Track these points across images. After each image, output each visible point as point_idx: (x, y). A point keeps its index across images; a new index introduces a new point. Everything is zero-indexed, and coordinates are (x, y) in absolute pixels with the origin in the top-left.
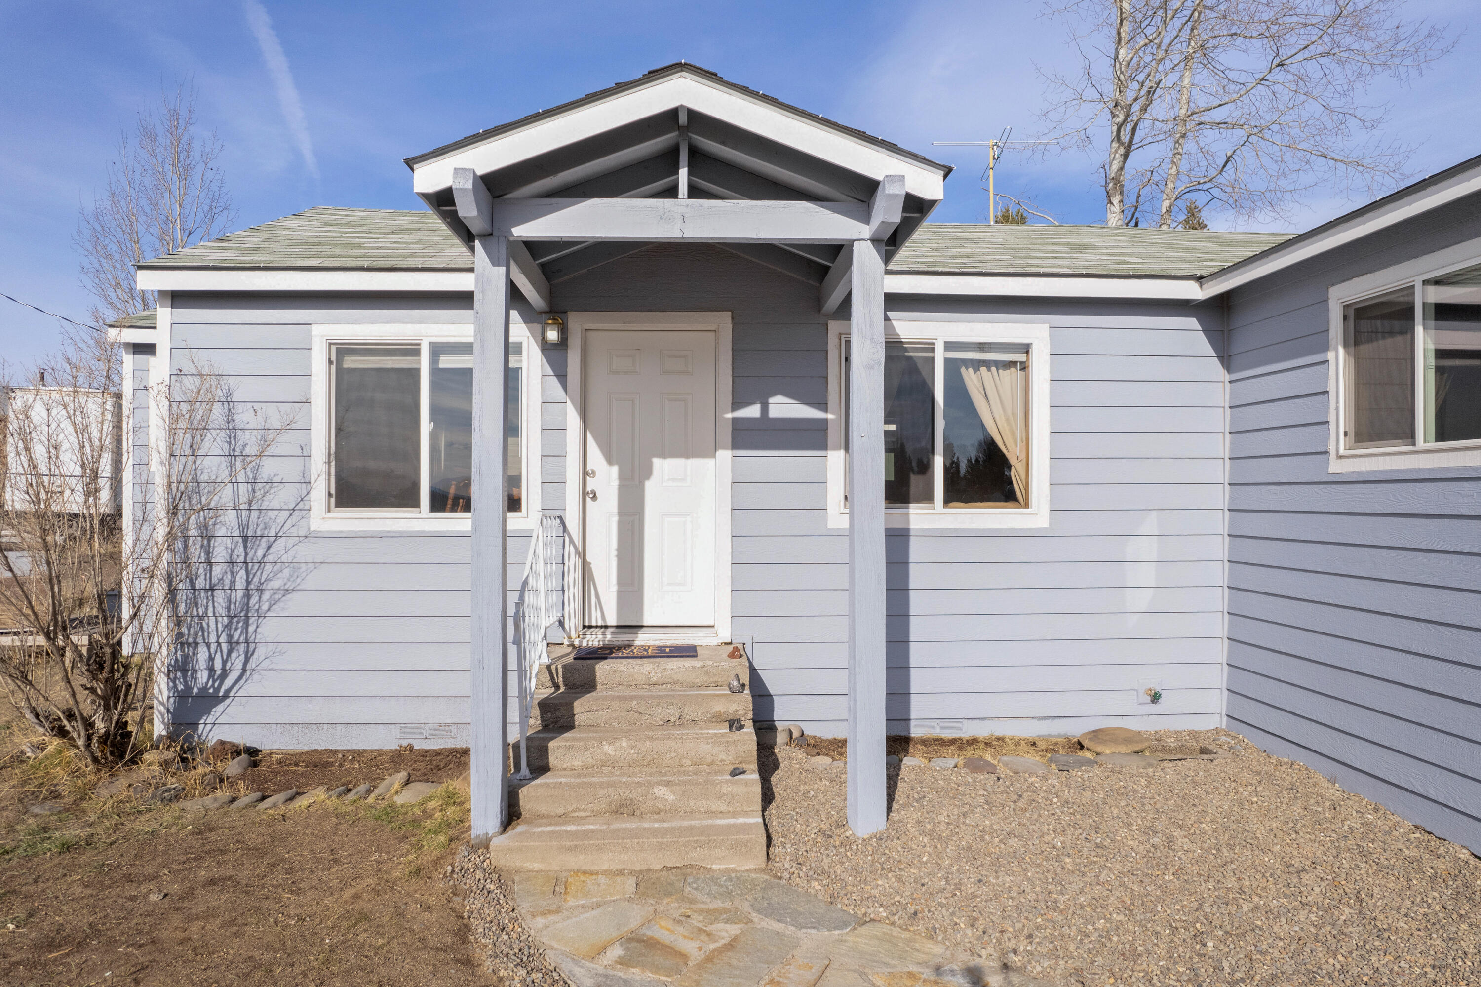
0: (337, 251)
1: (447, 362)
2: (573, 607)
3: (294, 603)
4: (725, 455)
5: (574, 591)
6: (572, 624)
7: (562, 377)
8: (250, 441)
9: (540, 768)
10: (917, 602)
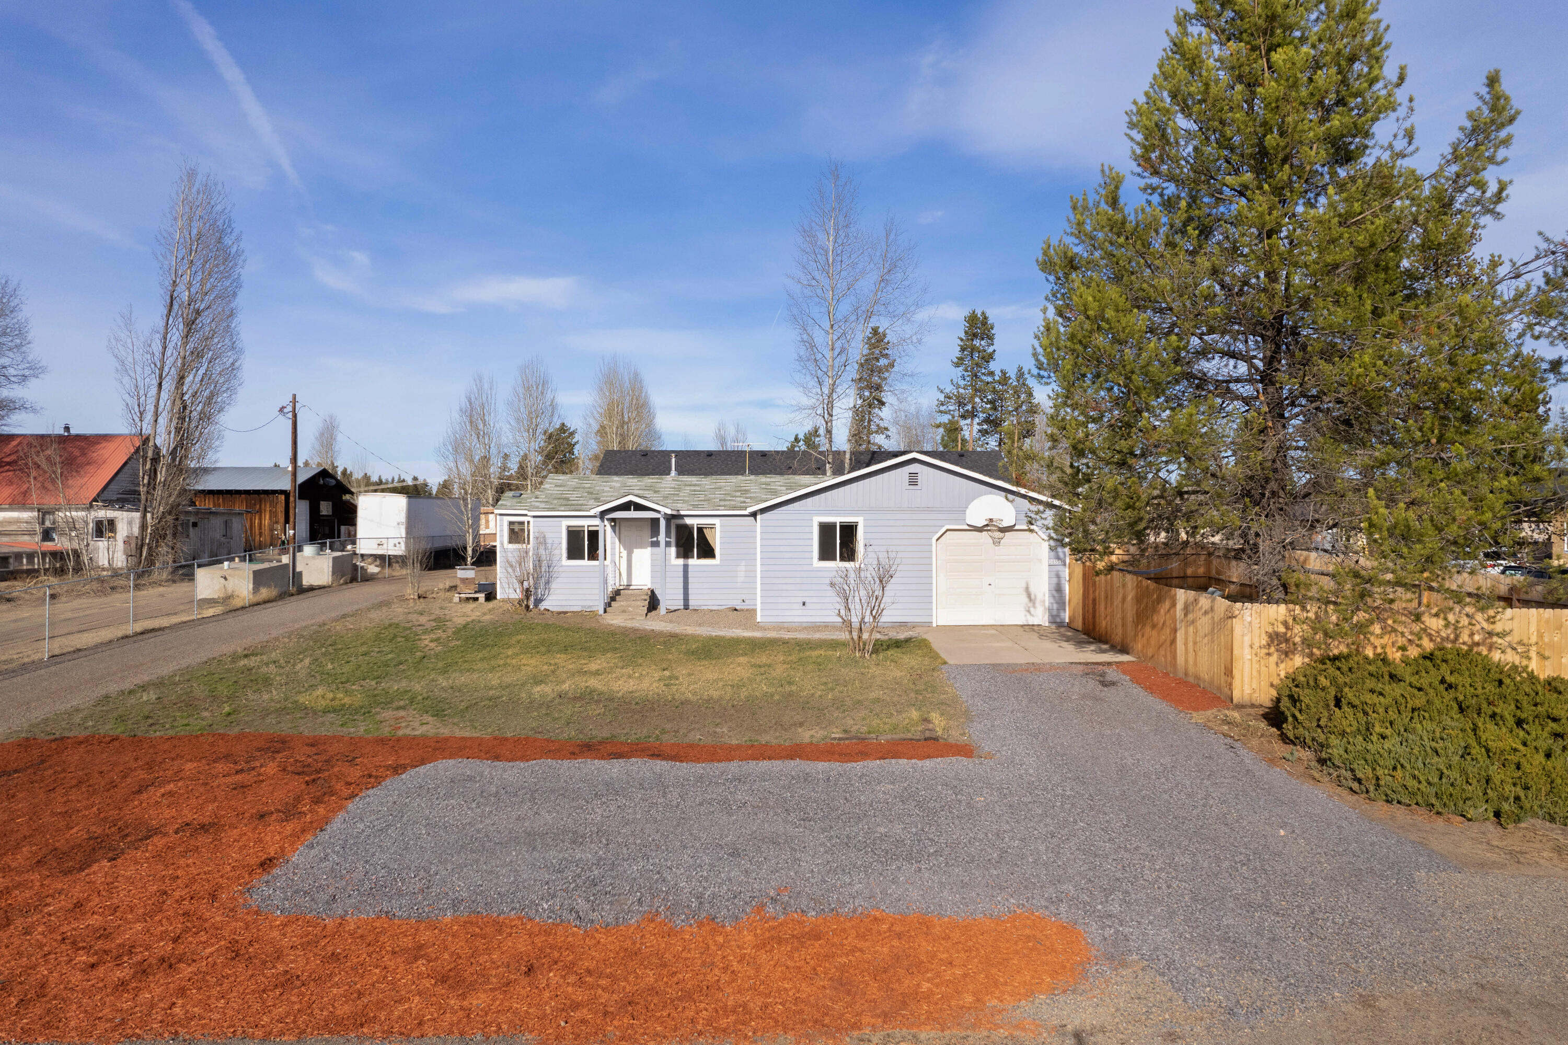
0: (565, 502)
1: (590, 529)
2: (617, 581)
3: (558, 580)
4: (649, 549)
5: (618, 577)
6: (617, 584)
7: (615, 532)
8: (549, 546)
9: (610, 605)
10: (690, 580)
